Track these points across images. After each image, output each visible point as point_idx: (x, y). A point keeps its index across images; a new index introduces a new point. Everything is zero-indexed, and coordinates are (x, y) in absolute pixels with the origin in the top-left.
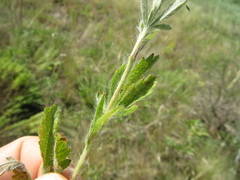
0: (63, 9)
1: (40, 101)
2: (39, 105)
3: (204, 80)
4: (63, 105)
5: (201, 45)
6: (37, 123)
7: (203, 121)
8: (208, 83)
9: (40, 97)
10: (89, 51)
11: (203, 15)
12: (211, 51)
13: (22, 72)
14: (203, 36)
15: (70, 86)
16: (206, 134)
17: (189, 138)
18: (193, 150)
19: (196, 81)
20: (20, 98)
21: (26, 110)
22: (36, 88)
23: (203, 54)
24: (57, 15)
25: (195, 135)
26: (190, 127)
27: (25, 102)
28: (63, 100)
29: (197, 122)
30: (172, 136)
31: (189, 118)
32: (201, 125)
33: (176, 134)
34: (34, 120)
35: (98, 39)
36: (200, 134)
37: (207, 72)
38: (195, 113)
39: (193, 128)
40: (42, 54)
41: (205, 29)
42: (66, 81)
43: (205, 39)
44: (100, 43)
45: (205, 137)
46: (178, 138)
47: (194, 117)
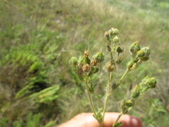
0: (62, 18)
1: (46, 81)
2: (46, 83)
3: (161, 68)
4: (61, 84)
5: (159, 42)
6: (44, 95)
7: (161, 101)
8: (165, 71)
9: (46, 78)
10: (79, 47)
11: (160, 19)
12: (167, 45)
14: (161, 35)
15: (66, 70)
16: (163, 110)
17: (151, 113)
18: (153, 122)
19: (155, 68)
20: (34, 78)
21: (37, 86)
22: (44, 72)
23: (161, 49)
24: (58, 21)
25: (154, 110)
26: (151, 104)
27: (37, 81)
28: (61, 80)
29: (156, 101)
31: (150, 97)
32: (160, 103)
33: (141, 109)
34: (42, 94)
35: (85, 38)
36: (159, 110)
37: (163, 62)
38: (154, 93)
39: (153, 105)
40: (48, 49)
41: (162, 30)
42: (63, 67)
43: (162, 37)
44: (86, 40)
45: (163, 113)
46: (141, 112)
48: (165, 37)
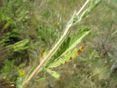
1: (18, 36)
2: (18, 38)
3: (100, 31)
4: (30, 38)
5: (100, 13)
6: (17, 46)
7: (97, 51)
8: (102, 32)
9: (19, 34)
10: (44, 13)
12: (105, 17)
13: (9, 20)
15: (34, 29)
16: (98, 56)
17: (90, 58)
18: (91, 63)
19: (96, 31)
20: (9, 34)
21: (12, 40)
22: (17, 30)
23: (101, 18)
25: (93, 57)
26: (91, 53)
27: (11, 36)
28: (30, 36)
29: (94, 51)
30: (82, 56)
31: (91, 49)
32: (96, 52)
33: (84, 56)
34: (15, 45)
35: (48, 7)
36: (95, 56)
37: (102, 27)
38: (94, 47)
39: (92, 53)
40: (19, 13)
41: (103, 5)
42: (32, 27)
43: (103, 11)
44: (49, 9)
45: (98, 58)
46: (85, 58)
47: (93, 48)
48: (104, 11)
